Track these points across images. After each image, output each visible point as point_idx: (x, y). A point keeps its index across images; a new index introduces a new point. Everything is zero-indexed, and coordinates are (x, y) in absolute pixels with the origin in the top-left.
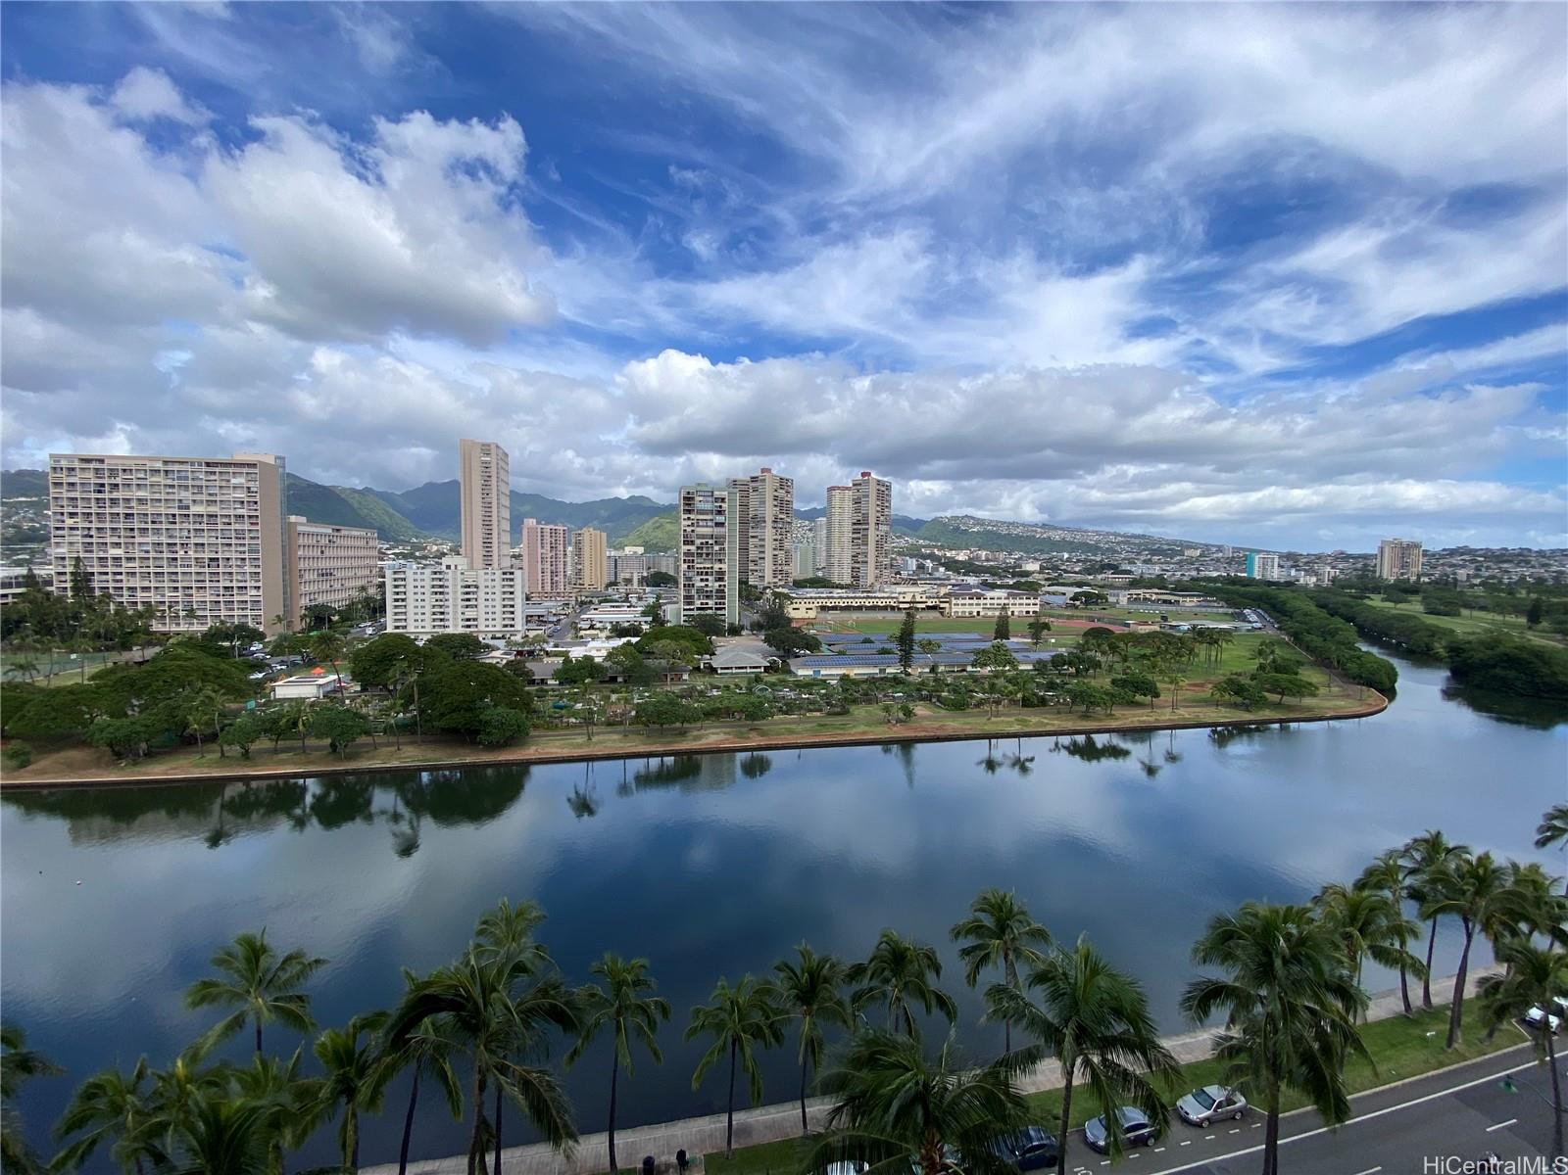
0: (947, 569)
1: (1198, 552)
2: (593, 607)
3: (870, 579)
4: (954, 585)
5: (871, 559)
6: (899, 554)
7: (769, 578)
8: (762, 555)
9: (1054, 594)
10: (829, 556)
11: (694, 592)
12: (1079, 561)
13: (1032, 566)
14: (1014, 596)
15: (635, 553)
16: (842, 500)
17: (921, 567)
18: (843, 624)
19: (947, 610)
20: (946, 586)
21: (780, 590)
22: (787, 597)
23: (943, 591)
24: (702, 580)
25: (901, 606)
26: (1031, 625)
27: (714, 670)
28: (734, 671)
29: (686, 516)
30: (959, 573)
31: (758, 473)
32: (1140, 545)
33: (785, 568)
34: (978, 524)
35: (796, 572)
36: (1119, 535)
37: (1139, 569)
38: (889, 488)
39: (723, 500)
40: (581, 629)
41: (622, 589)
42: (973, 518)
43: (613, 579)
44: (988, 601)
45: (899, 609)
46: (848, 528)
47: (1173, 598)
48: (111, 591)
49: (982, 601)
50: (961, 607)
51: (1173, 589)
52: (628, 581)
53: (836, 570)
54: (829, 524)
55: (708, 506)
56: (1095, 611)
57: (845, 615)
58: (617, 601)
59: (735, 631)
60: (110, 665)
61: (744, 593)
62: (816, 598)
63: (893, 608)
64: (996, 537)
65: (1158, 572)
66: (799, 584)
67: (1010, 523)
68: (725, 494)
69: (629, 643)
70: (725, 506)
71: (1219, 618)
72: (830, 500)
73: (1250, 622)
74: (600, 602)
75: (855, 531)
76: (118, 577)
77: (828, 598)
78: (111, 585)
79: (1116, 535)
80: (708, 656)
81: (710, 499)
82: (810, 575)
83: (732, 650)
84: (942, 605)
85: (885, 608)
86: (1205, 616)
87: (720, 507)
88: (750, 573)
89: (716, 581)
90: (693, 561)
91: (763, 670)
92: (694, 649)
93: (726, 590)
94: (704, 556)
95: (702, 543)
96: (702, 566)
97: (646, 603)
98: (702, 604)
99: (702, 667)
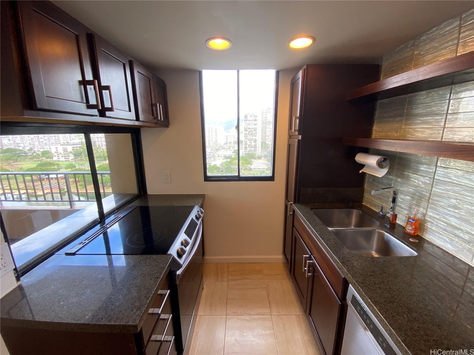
2: (220, 150)
11: (247, 146)
24: (250, 142)
27: (251, 169)
28: (257, 170)
29: (245, 122)
39: (257, 116)
40: (215, 157)
41: (228, 145)
43: (226, 142)
48: (101, 146)
52: (230, 143)
55: (252, 119)
58: (226, 149)
59: (259, 158)
60: (101, 164)
61: (263, 146)
68: (257, 114)
69: (227, 161)
74: (222, 149)
76: (102, 142)
78: (100, 144)
80: (250, 165)
81: (253, 116)
83: (257, 164)
87: (256, 119)
88: (267, 140)
89: (254, 142)
90: (247, 136)
91: (266, 169)
92: (245, 163)
93: (257, 145)
94: (250, 134)
95: (250, 131)
96: (250, 138)
97: (234, 149)
98: (250, 149)
99: (248, 168)
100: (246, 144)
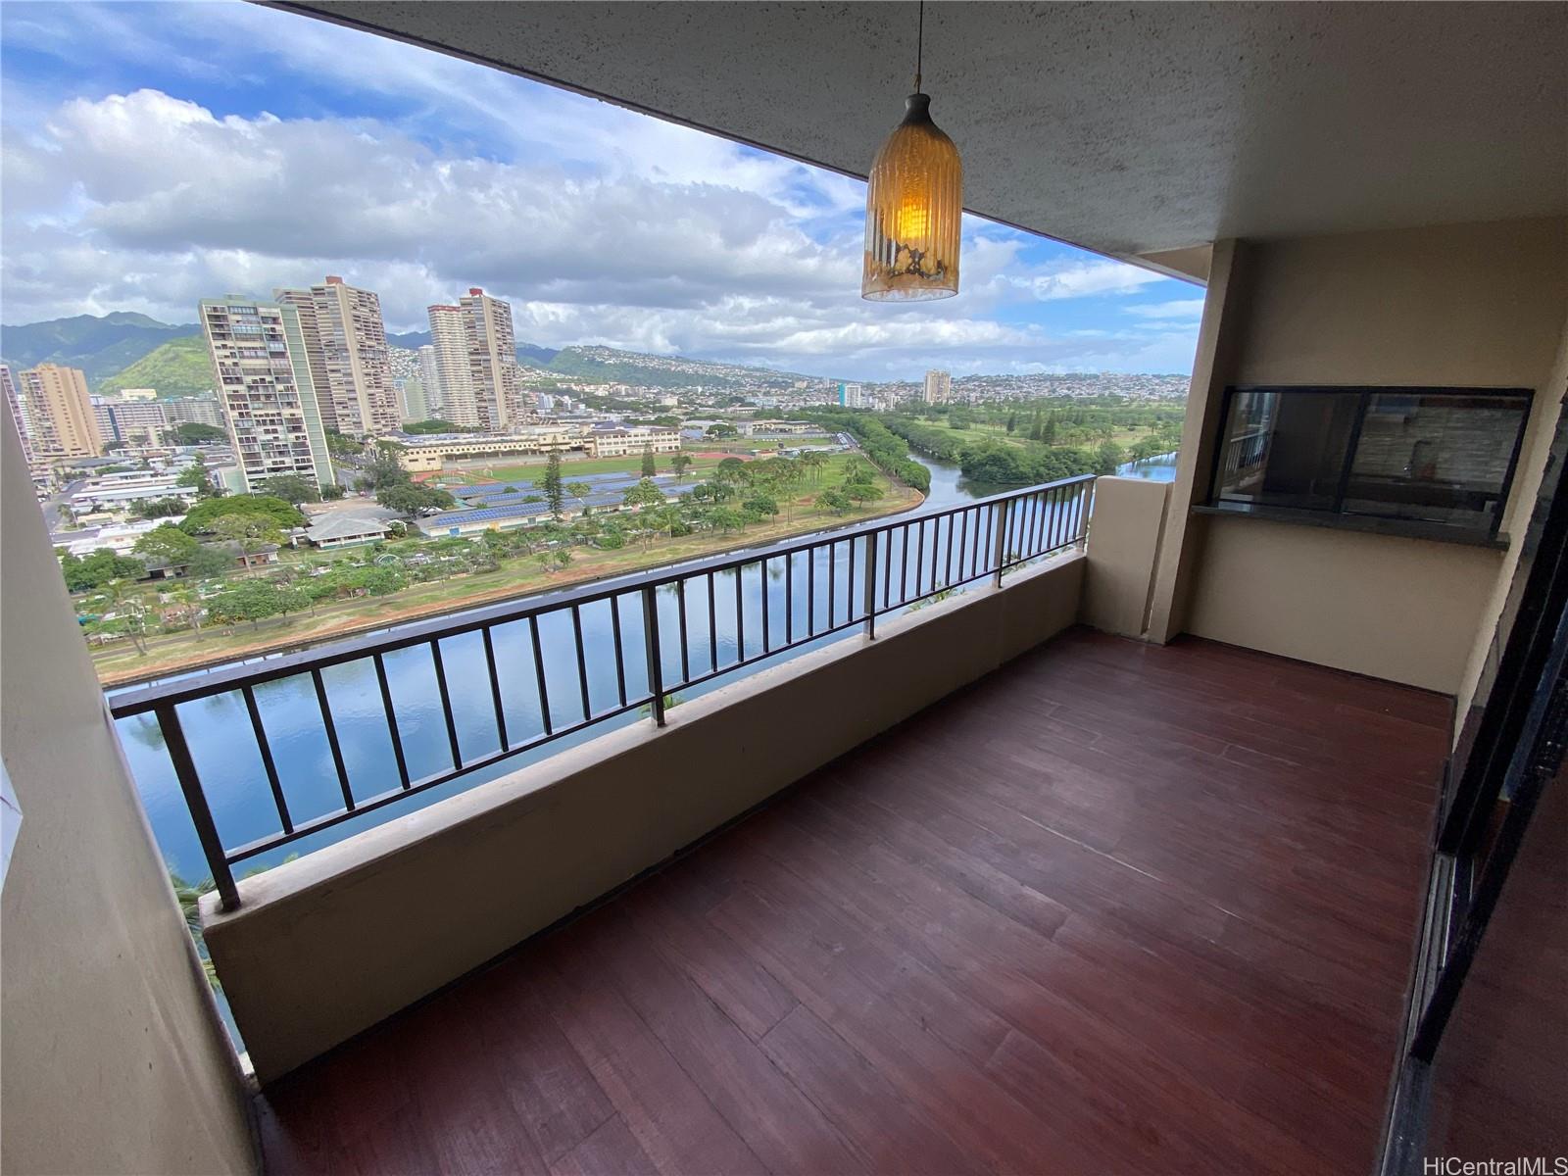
0: (588, 405)
1: (805, 384)
2: (89, 480)
3: (503, 420)
4: (597, 424)
5: (500, 395)
6: (533, 389)
7: (368, 424)
8: (352, 395)
9: (692, 428)
10: (446, 394)
11: (257, 448)
12: (711, 394)
13: (670, 401)
14: (657, 432)
15: (143, 398)
16: (451, 323)
17: (559, 404)
18: (477, 473)
19: (593, 451)
20: (587, 424)
21: (386, 438)
22: (399, 446)
23: (586, 430)
24: (267, 432)
25: (543, 449)
26: (674, 461)
27: (314, 545)
28: (343, 542)
29: (219, 343)
30: (601, 410)
31: (323, 284)
32: (759, 378)
33: (388, 410)
34: (614, 355)
35: (405, 415)
36: (743, 368)
37: (761, 401)
38: (507, 310)
39: (275, 320)
40: (78, 514)
41: (133, 451)
42: (607, 349)
43: (113, 439)
44: (633, 439)
45: (542, 452)
46: (464, 359)
47: (787, 427)
49: (626, 439)
50: (607, 446)
51: (788, 419)
52: (142, 440)
53: (457, 410)
54: (439, 353)
55: (253, 329)
56: (727, 442)
57: (479, 464)
58: (132, 470)
59: (332, 494)
61: (336, 445)
62: (437, 446)
63: (534, 452)
64: (633, 370)
65: (775, 403)
66: (411, 430)
67: (646, 356)
68: (276, 312)
69: (169, 525)
70: (280, 328)
71: (820, 442)
72: (434, 321)
73: (841, 444)
74: (100, 474)
75: (474, 363)
77: (454, 444)
79: (741, 368)
80: (301, 529)
81: (254, 318)
82: (425, 418)
83: (332, 518)
84: (587, 446)
85: (525, 452)
86: (812, 441)
87: (273, 329)
88: (339, 419)
89: (289, 432)
90: (246, 406)
91: (383, 537)
92: (278, 521)
93: (308, 442)
94: (263, 399)
95: (255, 381)
96: (262, 412)
97: (182, 469)
98: (274, 463)
99: (295, 542)
100: (248, 440)
